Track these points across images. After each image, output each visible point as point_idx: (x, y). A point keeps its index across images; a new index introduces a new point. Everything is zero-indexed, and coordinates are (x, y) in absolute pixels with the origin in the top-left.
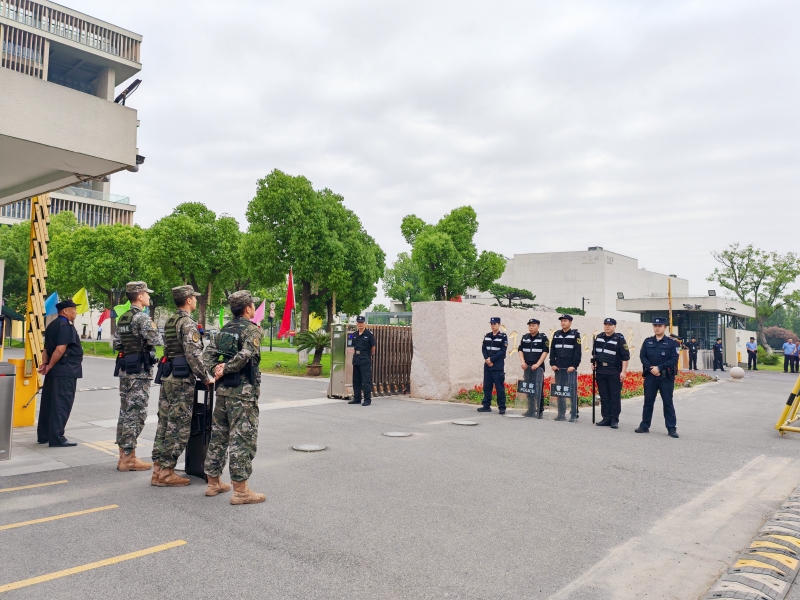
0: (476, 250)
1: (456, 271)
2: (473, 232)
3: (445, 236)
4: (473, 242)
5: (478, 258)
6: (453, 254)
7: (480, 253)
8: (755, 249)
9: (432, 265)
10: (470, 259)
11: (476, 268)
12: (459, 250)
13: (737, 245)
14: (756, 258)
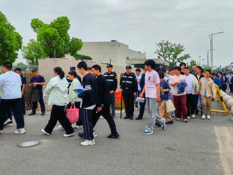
0: (69, 37)
1: (60, 46)
2: (68, 28)
3: (54, 29)
4: (68, 33)
5: (70, 41)
6: (59, 38)
7: (71, 38)
9: (48, 43)
10: (67, 41)
11: (69, 45)
12: (62, 36)
13: (164, 41)
14: (169, 46)
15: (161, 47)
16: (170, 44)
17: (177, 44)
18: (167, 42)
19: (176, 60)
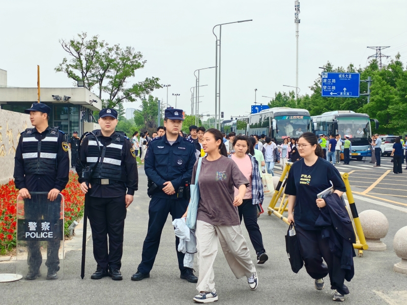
14: (101, 51)
17: (123, 48)
18: (95, 41)
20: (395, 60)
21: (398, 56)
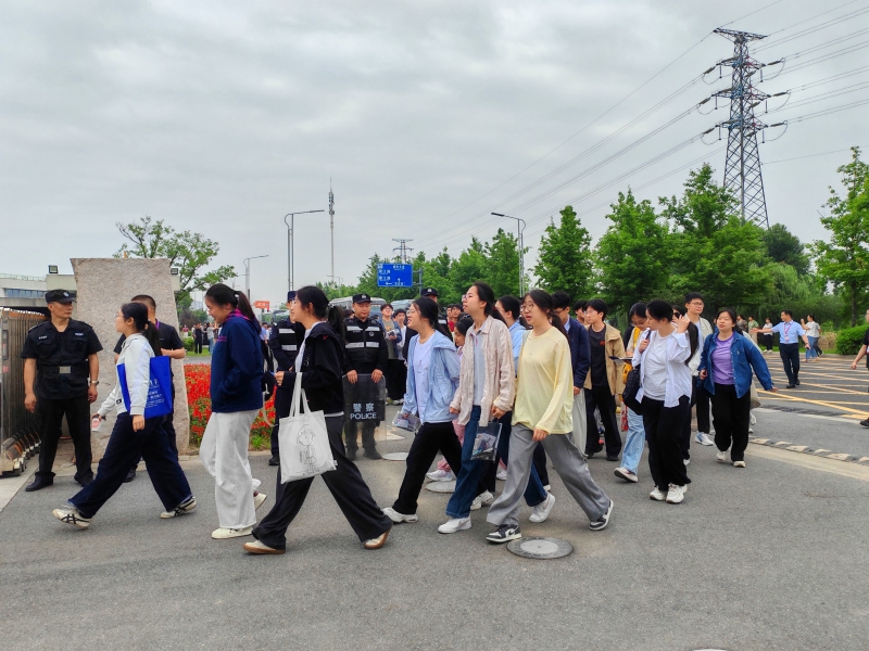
8: (163, 226)
13: (149, 219)
14: (167, 237)
15: (138, 241)
16: (167, 230)
17: (191, 234)
18: (160, 226)
19: (191, 284)
20: (443, 252)
21: (446, 249)
